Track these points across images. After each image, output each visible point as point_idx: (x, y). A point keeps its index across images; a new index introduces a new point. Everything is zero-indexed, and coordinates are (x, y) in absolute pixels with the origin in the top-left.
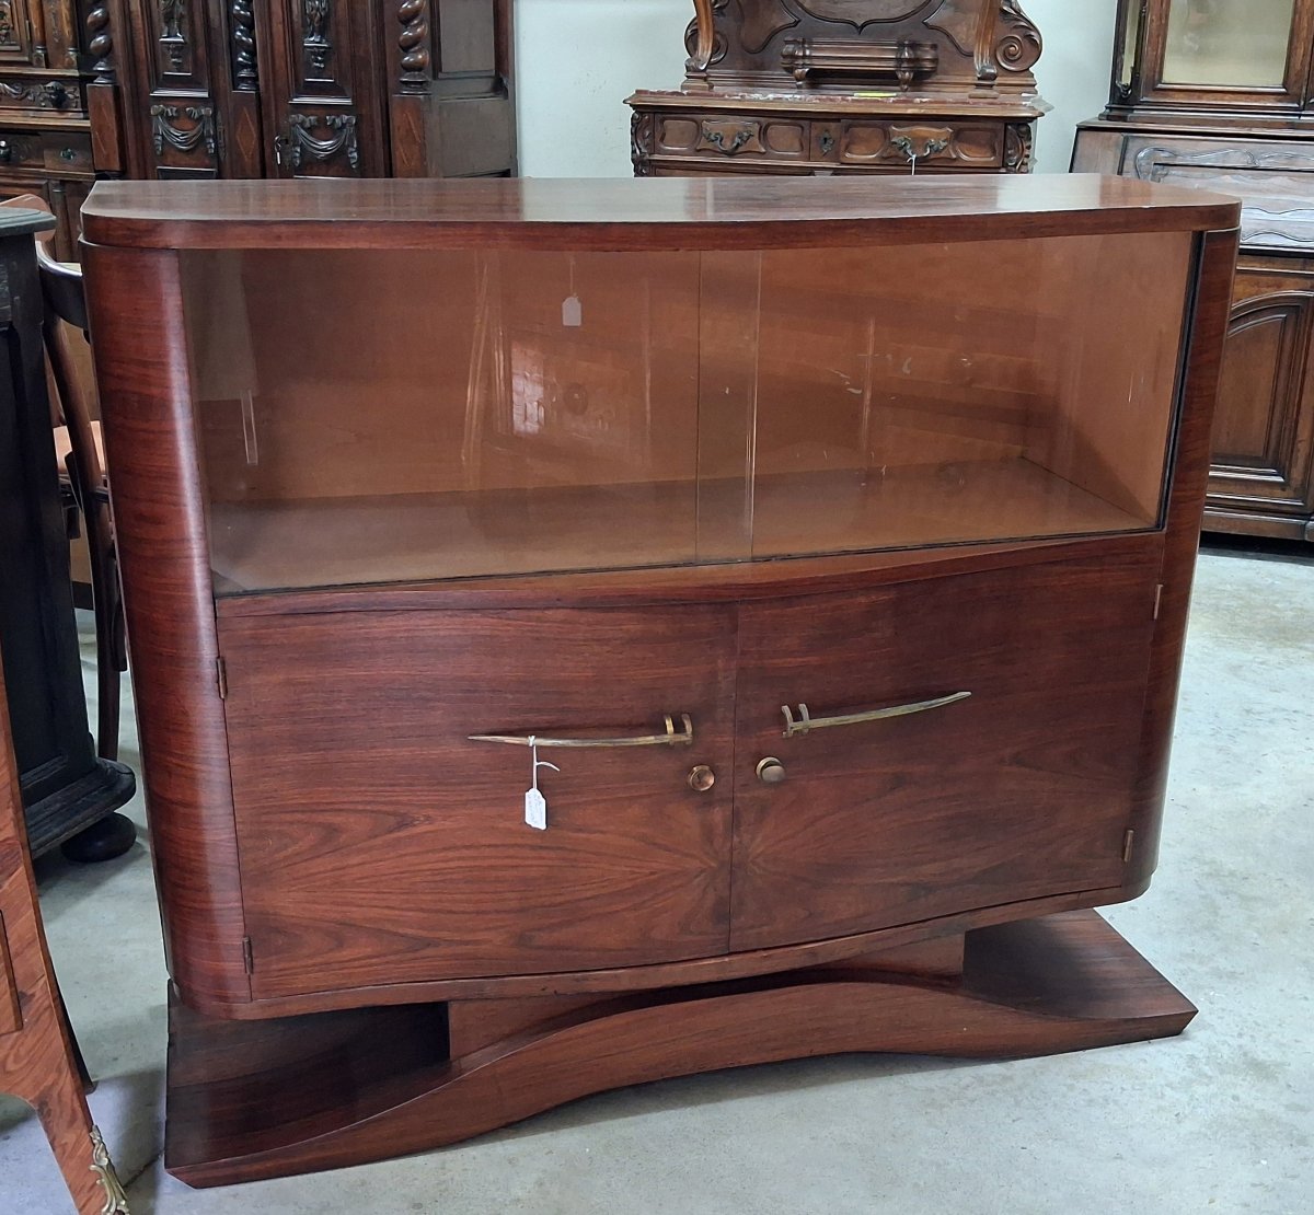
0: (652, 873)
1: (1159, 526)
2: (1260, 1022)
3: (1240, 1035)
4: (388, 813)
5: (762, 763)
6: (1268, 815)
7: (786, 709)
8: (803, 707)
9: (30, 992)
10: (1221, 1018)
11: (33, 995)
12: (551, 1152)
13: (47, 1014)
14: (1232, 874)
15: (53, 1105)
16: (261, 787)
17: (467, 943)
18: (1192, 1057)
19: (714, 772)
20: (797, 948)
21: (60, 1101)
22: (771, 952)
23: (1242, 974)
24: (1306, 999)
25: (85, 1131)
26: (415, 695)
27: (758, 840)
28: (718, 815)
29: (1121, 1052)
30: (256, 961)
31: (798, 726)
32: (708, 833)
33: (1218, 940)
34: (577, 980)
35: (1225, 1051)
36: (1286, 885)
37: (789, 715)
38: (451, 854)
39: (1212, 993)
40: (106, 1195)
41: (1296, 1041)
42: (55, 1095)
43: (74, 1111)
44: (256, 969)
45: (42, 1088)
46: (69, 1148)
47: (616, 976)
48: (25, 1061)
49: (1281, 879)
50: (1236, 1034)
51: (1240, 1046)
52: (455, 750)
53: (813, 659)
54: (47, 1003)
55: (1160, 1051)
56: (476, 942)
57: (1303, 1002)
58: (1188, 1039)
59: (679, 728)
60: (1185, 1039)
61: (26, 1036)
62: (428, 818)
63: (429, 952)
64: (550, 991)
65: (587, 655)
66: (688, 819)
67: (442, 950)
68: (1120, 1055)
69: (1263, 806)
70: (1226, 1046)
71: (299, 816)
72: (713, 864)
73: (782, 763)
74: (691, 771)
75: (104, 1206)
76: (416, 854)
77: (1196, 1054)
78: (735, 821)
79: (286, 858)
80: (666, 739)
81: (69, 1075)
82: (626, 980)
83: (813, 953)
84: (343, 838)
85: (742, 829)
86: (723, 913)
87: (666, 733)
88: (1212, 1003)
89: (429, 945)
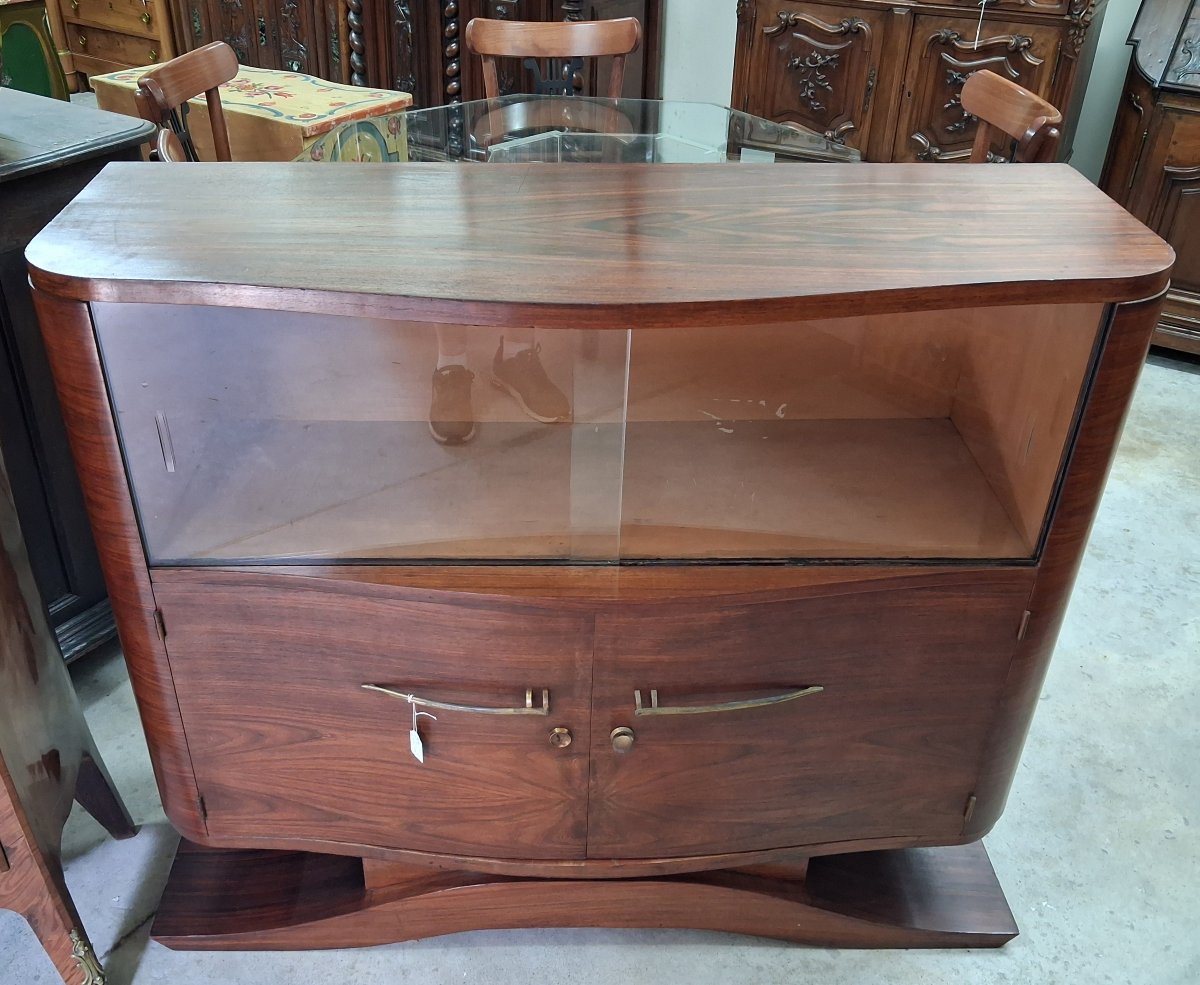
0: (518, 798)
1: (1035, 558)
2: (1079, 947)
3: (1056, 959)
4: (304, 729)
5: (618, 730)
6: (1166, 697)
7: (637, 694)
8: (654, 693)
9: (12, 847)
10: (1044, 935)
11: (15, 849)
12: (437, 970)
13: (28, 860)
14: (1109, 764)
15: (39, 916)
16: (200, 701)
17: (370, 822)
18: (1003, 976)
19: (570, 733)
20: (644, 862)
21: (44, 914)
22: (623, 863)
23: (1081, 885)
24: (1132, 927)
25: (66, 933)
26: (317, 650)
27: (613, 785)
28: (576, 764)
29: (939, 957)
30: (208, 813)
31: (647, 712)
32: (567, 777)
33: (1070, 840)
34: (456, 861)
35: (1035, 974)
36: (1156, 786)
37: (638, 700)
38: (353, 763)
39: (1044, 904)
40: (84, 974)
41: (1107, 978)
42: (40, 910)
43: (55, 920)
44: (208, 817)
45: (29, 906)
46: (54, 944)
47: (488, 864)
48: (14, 889)
49: (1154, 778)
50: (1051, 957)
51: (1051, 972)
52: (351, 693)
53: (665, 658)
54: (27, 853)
55: (975, 963)
56: (378, 823)
57: (1128, 930)
58: (1006, 954)
59: (537, 703)
60: (1002, 953)
61: (13, 874)
62: (333, 736)
63: (341, 823)
64: (436, 865)
65: (458, 638)
66: (550, 766)
67: (352, 824)
68: (938, 961)
69: (1164, 687)
70: (1038, 969)
71: (232, 723)
72: (571, 797)
73: (634, 734)
74: (551, 730)
75: (83, 980)
76: (326, 758)
77: (1007, 973)
78: (591, 769)
79: (225, 749)
80: (525, 711)
81: (50, 899)
82: (497, 866)
83: (659, 866)
84: (267, 741)
85: (598, 776)
86: (580, 832)
87: (524, 706)
88: (1041, 915)
89: (340, 819)
